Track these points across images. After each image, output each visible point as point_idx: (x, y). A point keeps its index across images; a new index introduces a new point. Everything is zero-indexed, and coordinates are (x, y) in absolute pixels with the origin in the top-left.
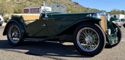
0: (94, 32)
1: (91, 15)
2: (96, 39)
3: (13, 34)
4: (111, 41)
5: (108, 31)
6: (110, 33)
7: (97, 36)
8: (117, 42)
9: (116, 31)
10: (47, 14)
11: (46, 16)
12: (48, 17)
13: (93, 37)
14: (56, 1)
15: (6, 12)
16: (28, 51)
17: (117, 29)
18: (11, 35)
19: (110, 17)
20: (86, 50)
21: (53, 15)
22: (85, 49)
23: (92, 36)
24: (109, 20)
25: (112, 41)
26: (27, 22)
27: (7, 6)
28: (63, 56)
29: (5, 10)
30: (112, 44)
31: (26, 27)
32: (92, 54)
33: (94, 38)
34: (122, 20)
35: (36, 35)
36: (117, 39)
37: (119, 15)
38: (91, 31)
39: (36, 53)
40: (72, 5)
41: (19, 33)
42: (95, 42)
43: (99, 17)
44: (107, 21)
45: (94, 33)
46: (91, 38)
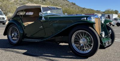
0: (89, 34)
1: (85, 18)
2: (90, 42)
3: (13, 35)
4: (104, 43)
5: (102, 34)
6: (103, 36)
7: (91, 38)
8: (110, 44)
9: (109, 33)
10: (44, 16)
11: (43, 19)
12: (45, 19)
13: (87, 40)
14: (55, 2)
15: (10, 12)
16: (26, 51)
17: (110, 31)
18: (11, 36)
19: (104, 20)
20: (81, 52)
21: (49, 18)
22: (80, 50)
23: (86, 38)
24: (103, 22)
25: (106, 43)
26: (25, 24)
27: (10, 7)
28: (58, 57)
29: (8, 10)
30: (106, 46)
31: (25, 28)
32: (86, 56)
33: (89, 40)
34: (116, 19)
35: (34, 36)
36: (110, 40)
37: (113, 15)
38: (85, 33)
39: (33, 54)
40: (70, 5)
41: (18, 33)
42: (89, 44)
43: (93, 20)
44: (101, 23)
45: (88, 36)
46: (86, 40)
